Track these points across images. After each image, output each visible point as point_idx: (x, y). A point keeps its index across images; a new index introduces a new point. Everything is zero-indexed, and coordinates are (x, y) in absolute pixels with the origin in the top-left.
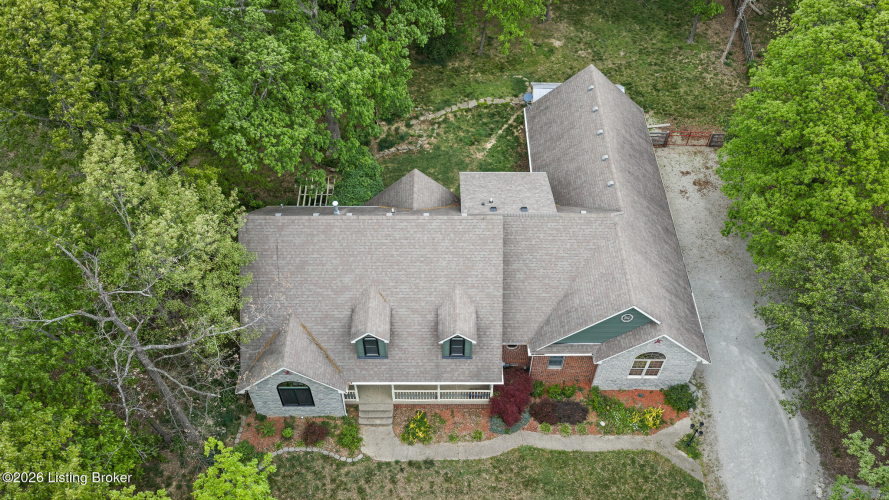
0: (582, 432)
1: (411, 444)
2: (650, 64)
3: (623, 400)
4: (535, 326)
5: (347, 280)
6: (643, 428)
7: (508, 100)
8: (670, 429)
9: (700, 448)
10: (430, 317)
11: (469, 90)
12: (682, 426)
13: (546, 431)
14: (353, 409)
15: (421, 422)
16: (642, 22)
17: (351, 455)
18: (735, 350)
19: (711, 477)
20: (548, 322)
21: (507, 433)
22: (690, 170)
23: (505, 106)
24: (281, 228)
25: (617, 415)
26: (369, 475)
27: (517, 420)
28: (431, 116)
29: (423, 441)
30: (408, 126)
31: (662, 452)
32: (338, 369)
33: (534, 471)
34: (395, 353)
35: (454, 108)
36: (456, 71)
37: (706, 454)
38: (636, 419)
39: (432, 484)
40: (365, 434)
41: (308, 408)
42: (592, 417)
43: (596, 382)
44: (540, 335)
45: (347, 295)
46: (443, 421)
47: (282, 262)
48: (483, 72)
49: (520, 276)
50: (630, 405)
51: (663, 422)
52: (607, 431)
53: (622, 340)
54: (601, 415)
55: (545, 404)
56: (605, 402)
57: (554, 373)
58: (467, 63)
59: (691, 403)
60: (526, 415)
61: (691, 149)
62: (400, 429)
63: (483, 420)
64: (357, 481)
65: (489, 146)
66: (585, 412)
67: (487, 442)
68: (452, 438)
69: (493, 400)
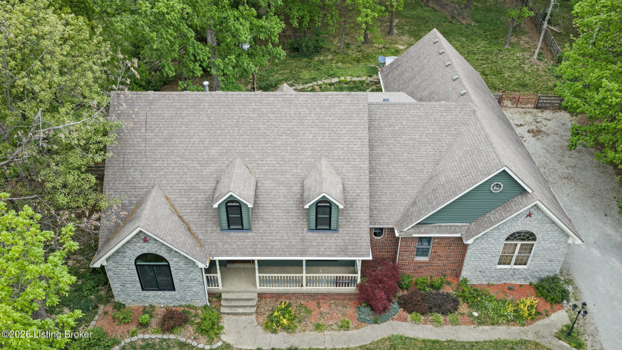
0: (455, 323)
1: (275, 332)
2: (478, 60)
3: (493, 293)
4: (401, 209)
5: (214, 152)
6: (518, 318)
7: (364, 78)
8: (546, 321)
9: (582, 339)
10: (296, 189)
11: (331, 72)
12: (560, 317)
13: (416, 322)
14: (215, 297)
15: (285, 311)
16: (467, 36)
17: (211, 342)
18: (596, 252)
20: (414, 203)
21: (376, 322)
22: (523, 124)
23: (362, 82)
25: (491, 305)
27: (385, 309)
28: (300, 87)
29: (286, 329)
31: (543, 342)
32: (200, 243)
34: (259, 226)
35: (320, 82)
36: (322, 62)
37: (589, 344)
38: (510, 309)
40: (226, 322)
41: (168, 294)
42: (463, 308)
43: (465, 273)
44: (406, 217)
45: (213, 168)
46: (309, 312)
47: (150, 135)
48: (343, 63)
50: (501, 296)
51: (538, 315)
52: (480, 321)
53: (492, 216)
54: (472, 306)
55: (410, 297)
56: (475, 296)
57: (420, 264)
58: (330, 57)
59: (564, 295)
60: (396, 306)
61: (520, 110)
62: (263, 319)
63: (351, 310)
66: (456, 302)
67: (355, 331)
68: (318, 327)
69: (361, 287)
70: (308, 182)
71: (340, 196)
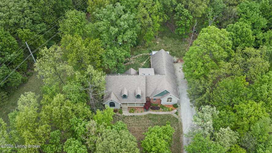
0: (159, 111)
1: (131, 113)
2: (176, 47)
3: (166, 106)
4: (151, 94)
5: (121, 86)
6: (169, 110)
7: (148, 54)
8: (174, 111)
9: (178, 114)
10: (134, 92)
11: (141, 52)
13: (153, 111)
14: (121, 107)
15: (132, 110)
16: (174, 38)
17: (121, 115)
18: (186, 98)
19: (180, 118)
20: (153, 93)
21: (147, 111)
22: (181, 67)
23: (148, 55)
24: (110, 77)
25: (165, 109)
26: (124, 118)
27: (148, 109)
28: (134, 57)
29: (133, 112)
30: (129, 59)
31: (172, 114)
32: (119, 100)
33: (151, 117)
34: (128, 98)
35: (138, 56)
36: (138, 48)
38: (168, 109)
39: (134, 119)
40: (123, 111)
41: (113, 107)
42: (161, 109)
43: (161, 103)
44: (152, 95)
45: (121, 88)
46: (136, 110)
47: (110, 83)
48: (143, 48)
49: (149, 85)
50: (167, 107)
51: (172, 110)
52: (163, 111)
53: (165, 95)
54: (162, 109)
55: (153, 107)
56: (163, 107)
57: (154, 102)
58: (140, 47)
59: (177, 107)
60: (150, 109)
61: (182, 63)
62: (129, 111)
63: (143, 109)
64: (122, 119)
65: (144, 63)
66: (160, 108)
67: (143, 113)
68: (137, 112)
69: (144, 106)
70: (136, 91)
71: (141, 94)
